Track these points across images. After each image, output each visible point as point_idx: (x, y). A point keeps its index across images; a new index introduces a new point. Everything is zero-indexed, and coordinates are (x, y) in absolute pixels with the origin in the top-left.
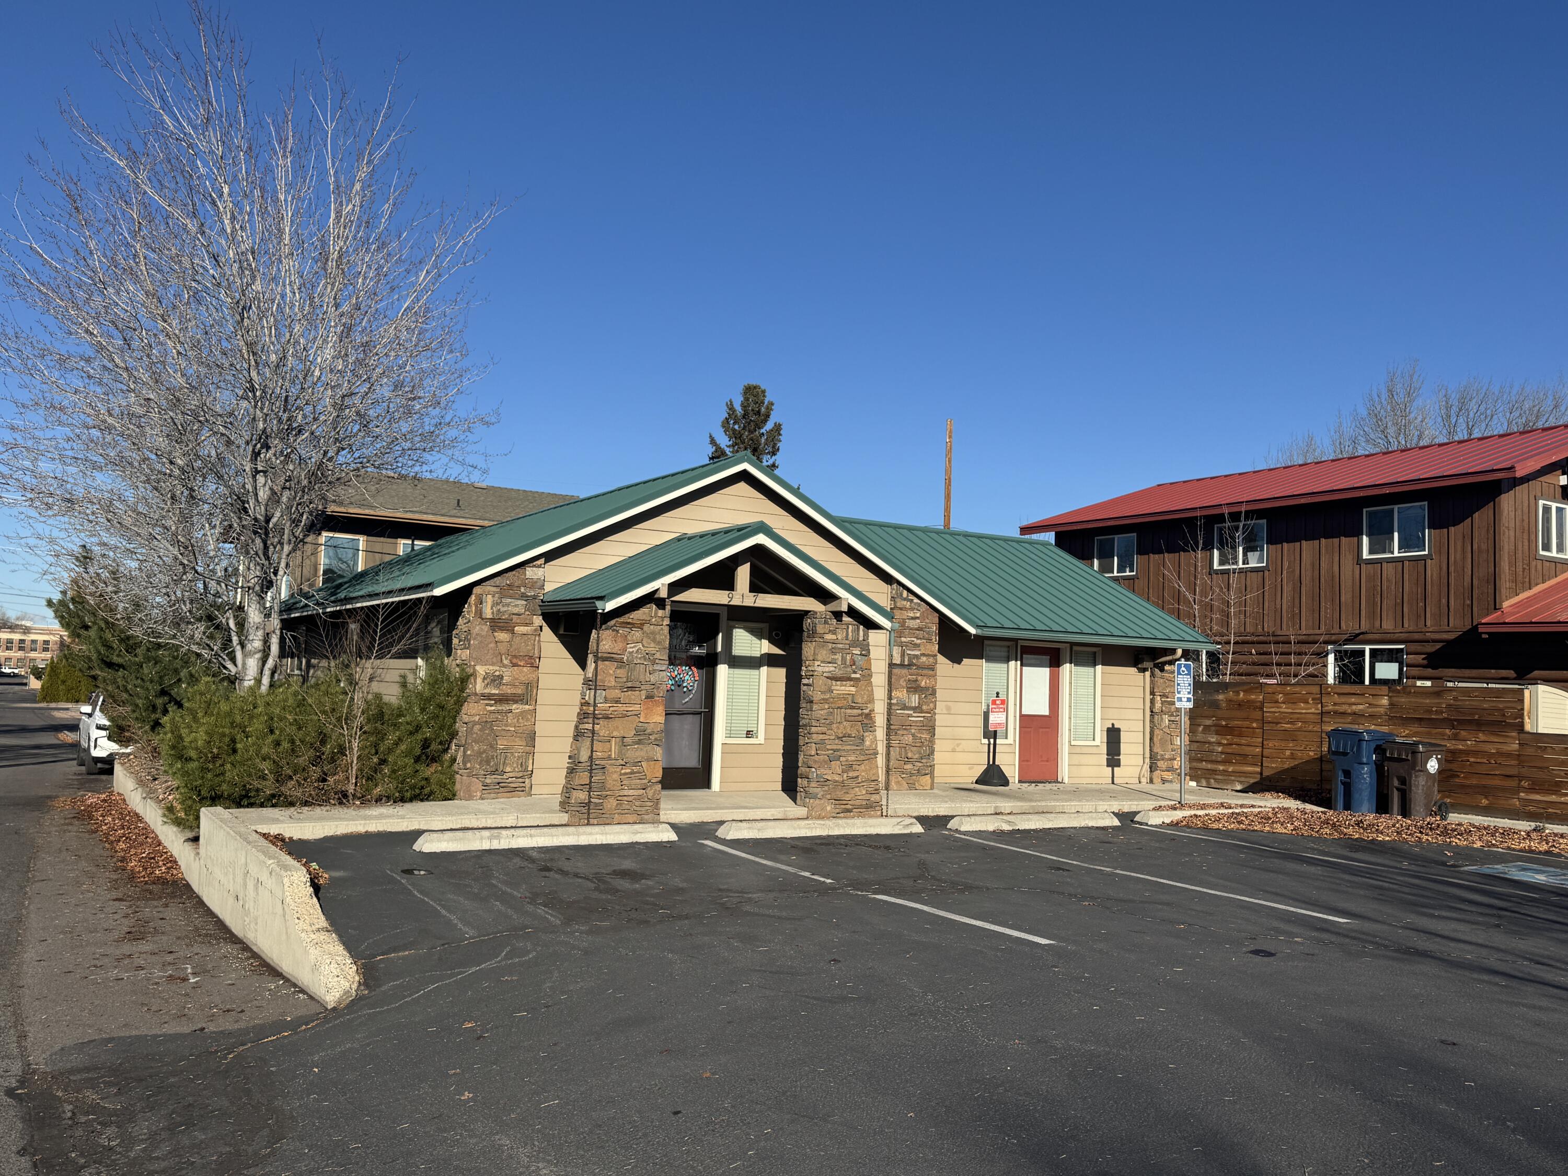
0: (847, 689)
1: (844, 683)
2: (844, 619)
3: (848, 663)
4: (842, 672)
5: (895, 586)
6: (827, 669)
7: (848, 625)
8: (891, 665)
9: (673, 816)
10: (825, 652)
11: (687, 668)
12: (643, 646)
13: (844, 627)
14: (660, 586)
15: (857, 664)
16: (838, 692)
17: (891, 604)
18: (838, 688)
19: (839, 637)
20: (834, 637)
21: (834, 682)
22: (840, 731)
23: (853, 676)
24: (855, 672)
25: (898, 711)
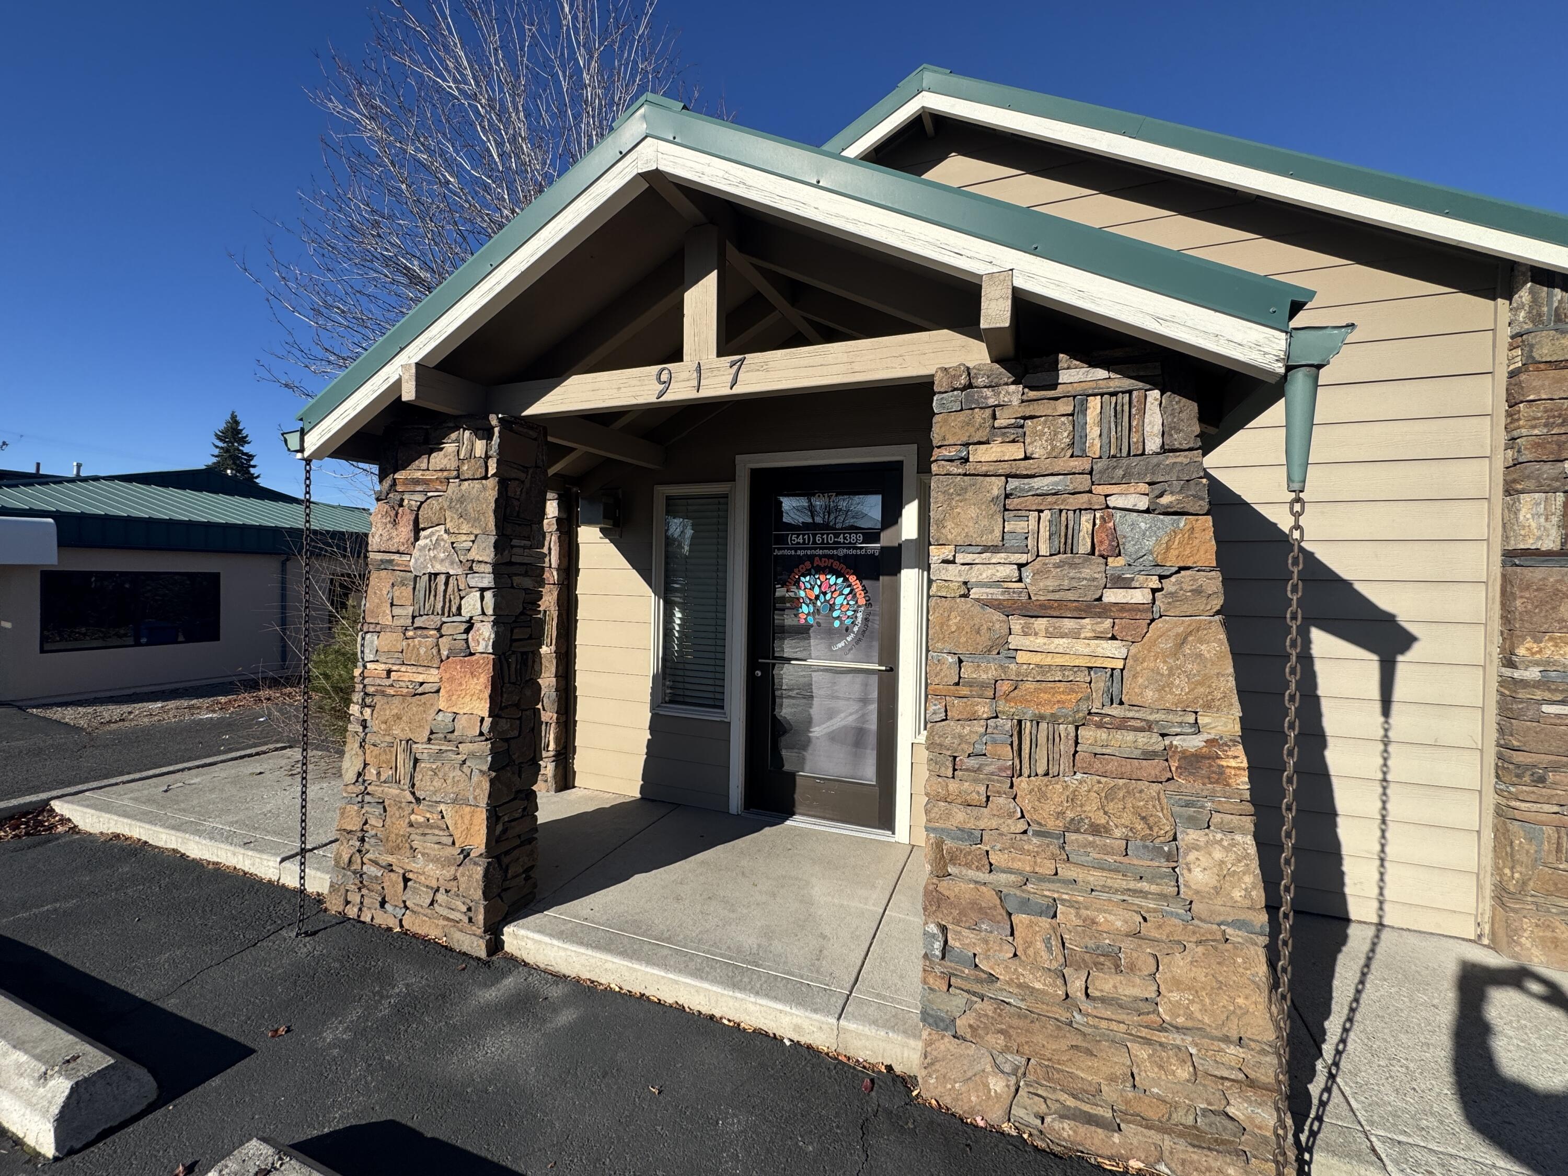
0: (1081, 647)
1: (1068, 624)
2: (1065, 376)
3: (1084, 546)
4: (1051, 583)
5: (1524, 295)
6: (986, 574)
7: (1081, 399)
8: (1513, 557)
9: (530, 944)
10: (973, 512)
11: (840, 580)
12: (446, 531)
13: (1065, 407)
14: (400, 371)
15: (1130, 547)
16: (1036, 659)
17: (1511, 360)
18: (1039, 642)
19: (1038, 449)
20: (1016, 451)
21: (1017, 624)
22: (1050, 808)
23: (1112, 596)
24: (1121, 583)
25: (1546, 708)
